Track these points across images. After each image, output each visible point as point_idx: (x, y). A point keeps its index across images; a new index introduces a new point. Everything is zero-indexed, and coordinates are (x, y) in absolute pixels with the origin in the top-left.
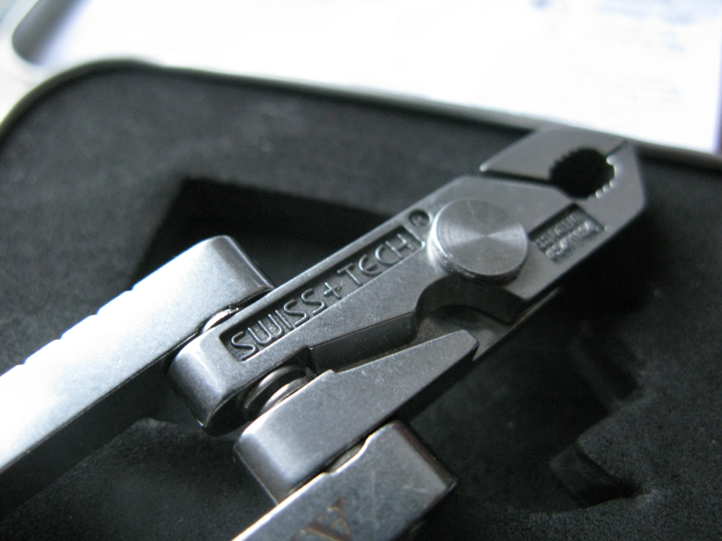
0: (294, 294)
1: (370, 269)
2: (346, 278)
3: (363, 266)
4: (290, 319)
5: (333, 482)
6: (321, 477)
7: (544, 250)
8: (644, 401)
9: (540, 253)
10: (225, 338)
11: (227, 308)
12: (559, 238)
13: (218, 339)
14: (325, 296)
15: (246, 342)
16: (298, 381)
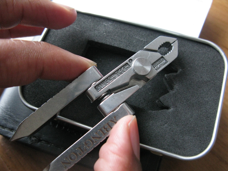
0: (107, 78)
1: (121, 72)
2: (116, 74)
3: (120, 71)
4: (106, 83)
5: (114, 113)
6: (112, 112)
7: (154, 67)
8: (173, 92)
9: (154, 68)
10: (95, 87)
11: (95, 82)
12: (158, 64)
13: (94, 88)
14: (113, 78)
15: (99, 88)
16: (108, 95)
